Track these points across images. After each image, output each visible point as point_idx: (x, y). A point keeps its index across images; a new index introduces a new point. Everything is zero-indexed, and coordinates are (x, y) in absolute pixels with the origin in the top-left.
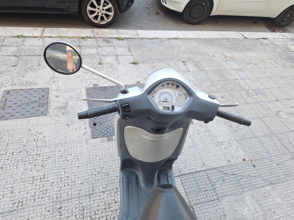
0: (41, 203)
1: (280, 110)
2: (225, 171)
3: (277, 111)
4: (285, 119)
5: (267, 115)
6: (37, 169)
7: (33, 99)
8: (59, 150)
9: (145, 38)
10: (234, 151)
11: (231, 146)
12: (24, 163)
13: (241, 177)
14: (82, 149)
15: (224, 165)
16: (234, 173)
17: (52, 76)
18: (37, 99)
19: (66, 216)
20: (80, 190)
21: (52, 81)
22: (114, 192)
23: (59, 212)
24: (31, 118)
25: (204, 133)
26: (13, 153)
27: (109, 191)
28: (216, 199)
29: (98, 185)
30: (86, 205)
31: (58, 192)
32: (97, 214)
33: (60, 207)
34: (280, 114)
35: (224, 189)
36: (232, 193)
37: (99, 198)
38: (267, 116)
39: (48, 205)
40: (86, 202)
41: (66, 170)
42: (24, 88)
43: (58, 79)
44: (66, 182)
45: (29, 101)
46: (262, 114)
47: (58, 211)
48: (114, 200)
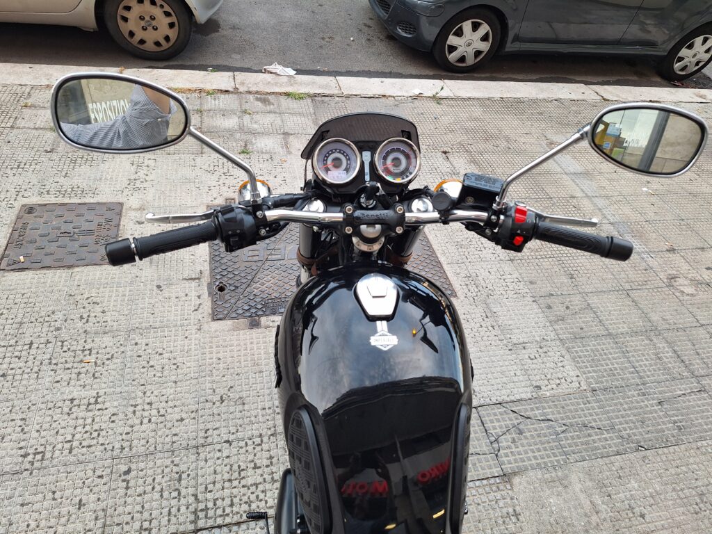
0: (84, 457)
1: (678, 273)
2: (526, 410)
3: (670, 277)
4: (688, 295)
5: (643, 285)
6: (81, 383)
7: (86, 226)
8: (134, 342)
9: (356, 95)
10: (553, 365)
11: (546, 352)
12: (55, 367)
13: (564, 428)
14: (186, 342)
15: (524, 396)
16: (549, 417)
17: (133, 177)
18: (93, 226)
19: (140, 490)
20: (175, 435)
21: (131, 187)
22: (254, 443)
23: (123, 481)
24: (76, 269)
25: (481, 320)
26: (31, 343)
27: (243, 441)
28: (497, 475)
29: (218, 425)
30: (186, 469)
31: (124, 437)
32: (210, 491)
33: (127, 469)
34: (677, 284)
35: (519, 453)
36: (538, 464)
38: (644, 287)
39: (100, 463)
40: (187, 462)
41: (149, 387)
42: (66, 201)
43: (145, 185)
45: (77, 230)
46: (632, 282)
47: (123, 477)
48: (253, 461)
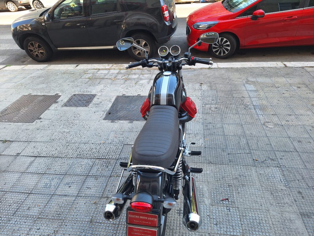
37: (89, 145)
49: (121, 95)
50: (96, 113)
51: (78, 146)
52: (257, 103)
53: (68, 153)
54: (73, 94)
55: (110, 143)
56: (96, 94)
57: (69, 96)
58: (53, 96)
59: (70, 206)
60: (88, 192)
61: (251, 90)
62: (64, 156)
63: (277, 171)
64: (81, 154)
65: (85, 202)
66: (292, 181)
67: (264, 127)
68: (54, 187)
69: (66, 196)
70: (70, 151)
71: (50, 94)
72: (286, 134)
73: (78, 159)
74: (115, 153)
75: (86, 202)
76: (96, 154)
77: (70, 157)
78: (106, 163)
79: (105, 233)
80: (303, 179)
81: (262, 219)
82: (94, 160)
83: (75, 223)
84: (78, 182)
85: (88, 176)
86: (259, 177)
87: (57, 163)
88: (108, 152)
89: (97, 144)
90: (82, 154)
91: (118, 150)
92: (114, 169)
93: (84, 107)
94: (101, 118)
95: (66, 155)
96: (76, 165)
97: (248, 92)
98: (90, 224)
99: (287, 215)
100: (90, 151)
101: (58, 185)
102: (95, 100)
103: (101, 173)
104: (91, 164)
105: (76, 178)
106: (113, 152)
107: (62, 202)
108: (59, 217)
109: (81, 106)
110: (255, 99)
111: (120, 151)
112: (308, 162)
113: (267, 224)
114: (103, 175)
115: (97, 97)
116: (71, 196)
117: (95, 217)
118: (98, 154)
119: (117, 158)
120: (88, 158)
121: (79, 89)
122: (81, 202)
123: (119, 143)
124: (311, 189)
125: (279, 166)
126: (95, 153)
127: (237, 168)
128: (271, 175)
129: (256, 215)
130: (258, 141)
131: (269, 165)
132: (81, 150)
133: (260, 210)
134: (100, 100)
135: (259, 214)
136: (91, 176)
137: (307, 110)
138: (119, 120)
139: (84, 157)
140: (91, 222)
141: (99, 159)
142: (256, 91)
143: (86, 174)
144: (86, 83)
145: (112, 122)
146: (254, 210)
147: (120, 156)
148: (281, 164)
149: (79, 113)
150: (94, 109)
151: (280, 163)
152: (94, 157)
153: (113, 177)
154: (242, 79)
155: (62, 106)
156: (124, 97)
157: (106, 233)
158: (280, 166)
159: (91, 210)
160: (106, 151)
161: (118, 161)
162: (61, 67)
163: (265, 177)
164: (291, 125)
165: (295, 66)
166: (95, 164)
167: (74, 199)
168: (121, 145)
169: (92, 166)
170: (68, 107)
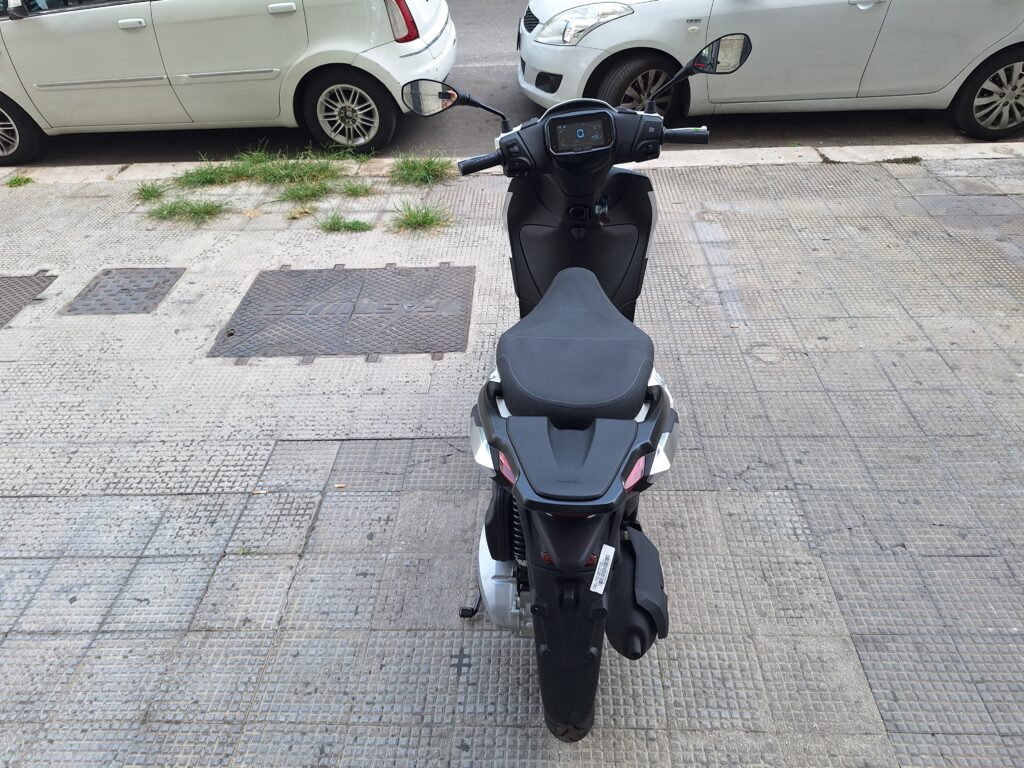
37: (151, 449)
44: (111, 417)
49: (275, 267)
50: (181, 334)
51: (111, 455)
52: (729, 283)
53: (72, 481)
54: (100, 269)
55: (226, 437)
56: (186, 266)
57: (88, 276)
58: (29, 277)
59: (71, 670)
60: (141, 615)
61: (712, 242)
62: (56, 492)
63: (785, 503)
64: (119, 482)
65: (124, 650)
66: (830, 531)
67: (750, 361)
68: (14, 604)
69: (55, 633)
70: (82, 473)
71: (19, 273)
72: (817, 380)
73: (108, 498)
74: (243, 473)
75: (131, 651)
76: (174, 479)
77: (78, 492)
78: (209, 508)
79: (190, 757)
80: (865, 524)
81: (730, 666)
82: (166, 502)
83: (84, 731)
84: (105, 580)
85: (140, 557)
86: (726, 524)
87: (29, 516)
88: (219, 470)
89: (181, 444)
90: (123, 480)
91: (254, 462)
92: (235, 528)
93: (141, 315)
94: (197, 352)
95: (63, 488)
96: (100, 521)
97: (703, 249)
98: (138, 729)
99: (809, 645)
100: (150, 469)
101: (28, 597)
102: (180, 290)
103: (190, 545)
104: (155, 514)
105: (96, 568)
106: (239, 468)
107: (43, 657)
108: (26, 712)
109: (127, 310)
110: (727, 270)
111: (264, 463)
112: (881, 467)
113: (748, 679)
114: (196, 552)
115: (187, 277)
116: (77, 633)
117: (161, 701)
118: (182, 479)
119: (249, 490)
120: (145, 495)
121: (124, 250)
122: (113, 651)
123: (261, 437)
124: (889, 555)
125: (791, 486)
126: (170, 474)
127: (657, 499)
128: (766, 516)
129: (714, 653)
130: (728, 408)
131: (758, 485)
132: (119, 468)
133: (727, 633)
134: (197, 288)
135: (721, 650)
136: (154, 557)
137: (888, 301)
138: (265, 355)
139: (130, 492)
140: (144, 722)
141: (185, 497)
142: (730, 244)
143: (136, 550)
144: (150, 228)
145: (236, 364)
146: (707, 636)
147: (260, 483)
148: (798, 481)
149: (119, 337)
150: (176, 320)
151: (795, 475)
152: (168, 491)
153: (232, 557)
154: (688, 205)
155: (61, 313)
156: (286, 274)
157: (197, 756)
158: (795, 484)
159: (144, 679)
160: (211, 468)
161: (252, 501)
162: (65, 174)
163: (744, 524)
164: (835, 350)
165: (856, 161)
166: (167, 514)
167: (86, 641)
168: (264, 442)
169: (159, 523)
170: (81, 317)
